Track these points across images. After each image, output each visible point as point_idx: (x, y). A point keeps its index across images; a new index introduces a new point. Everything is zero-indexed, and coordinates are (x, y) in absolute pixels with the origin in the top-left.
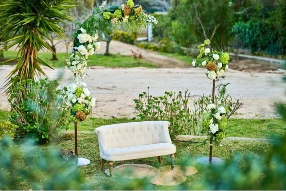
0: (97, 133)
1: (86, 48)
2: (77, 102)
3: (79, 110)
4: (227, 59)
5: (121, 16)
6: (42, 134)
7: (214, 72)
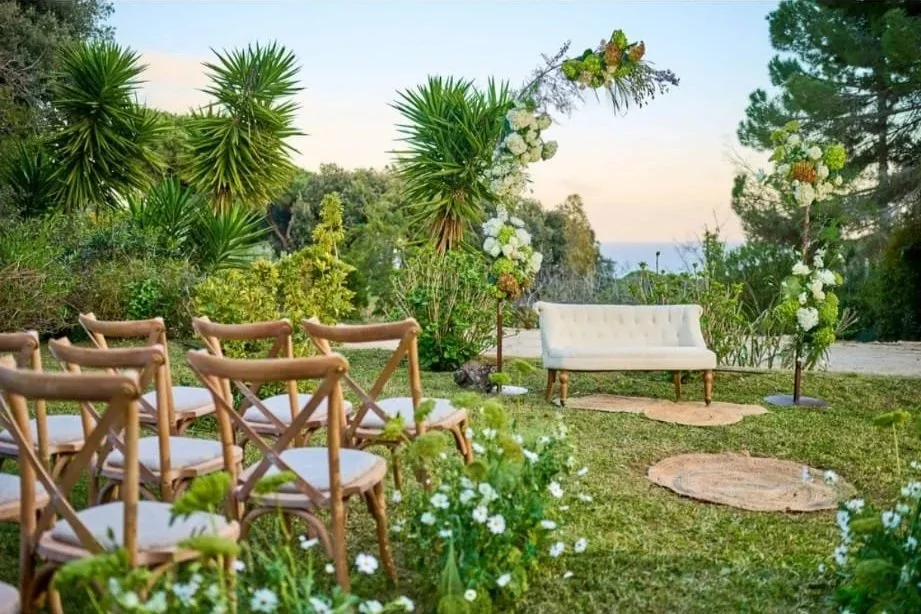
0: (538, 313)
1: (522, 140)
2: (501, 255)
3: (505, 270)
4: (840, 158)
5: (598, 67)
6: (444, 349)
7: (809, 185)
